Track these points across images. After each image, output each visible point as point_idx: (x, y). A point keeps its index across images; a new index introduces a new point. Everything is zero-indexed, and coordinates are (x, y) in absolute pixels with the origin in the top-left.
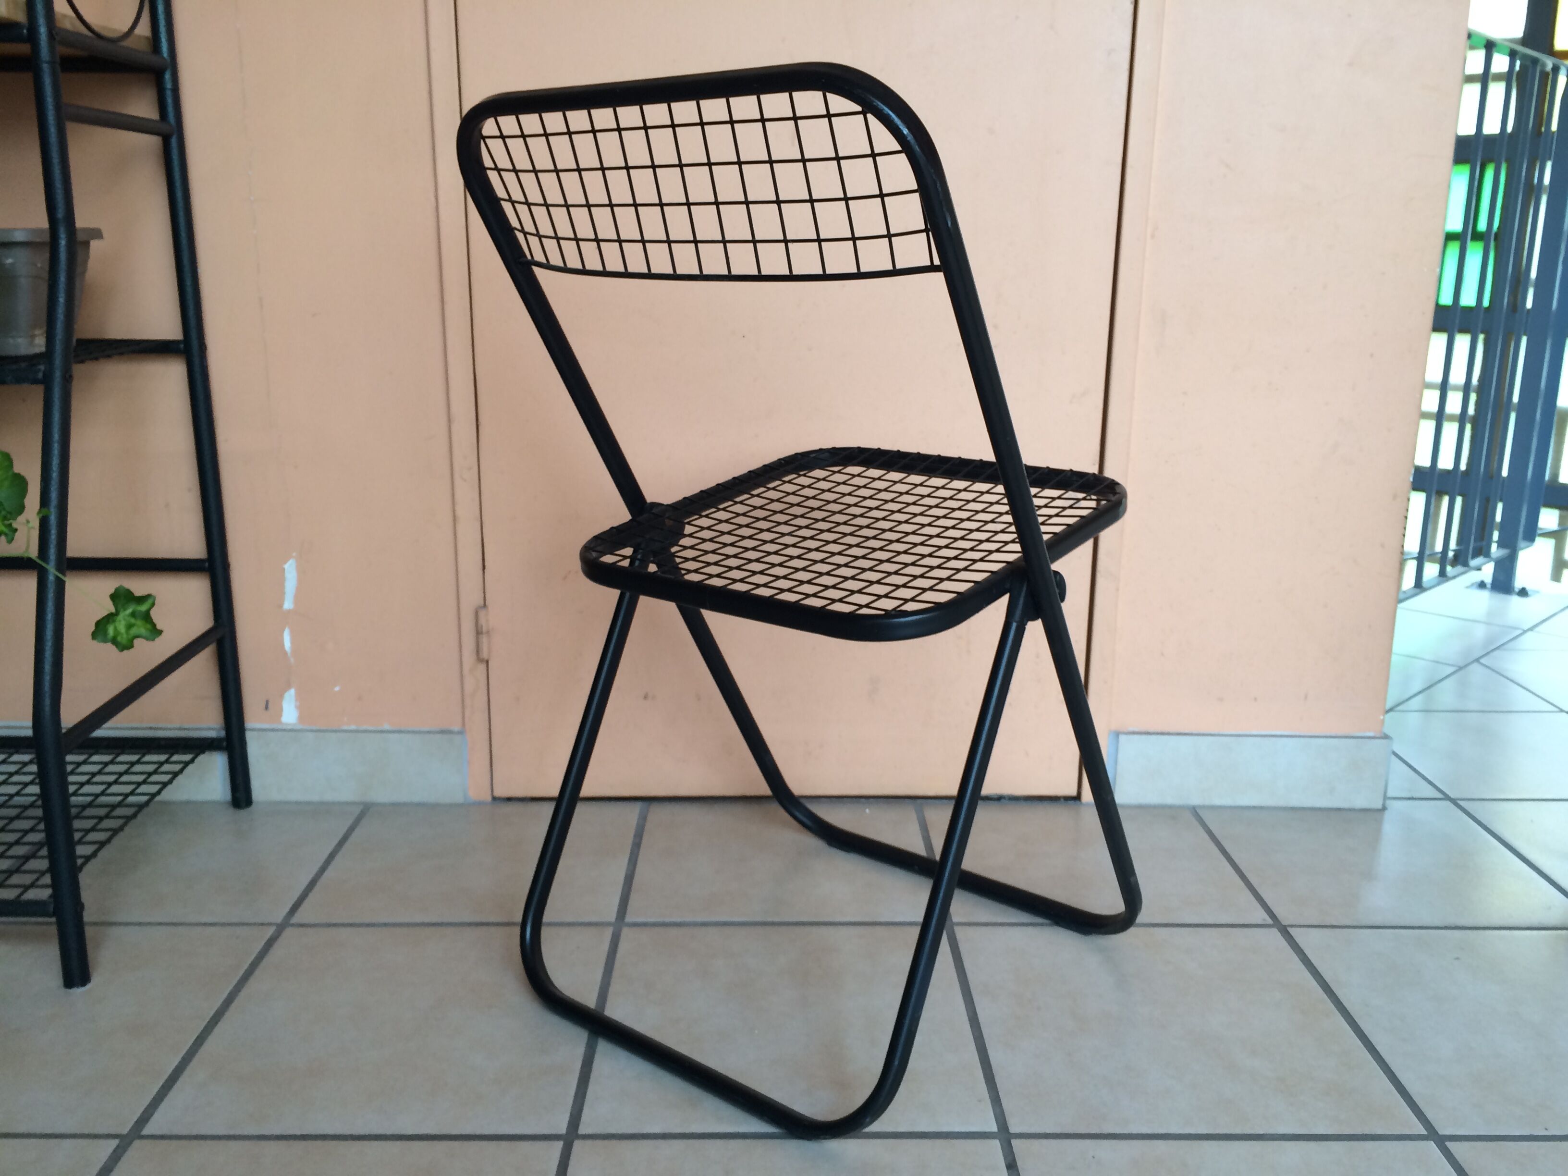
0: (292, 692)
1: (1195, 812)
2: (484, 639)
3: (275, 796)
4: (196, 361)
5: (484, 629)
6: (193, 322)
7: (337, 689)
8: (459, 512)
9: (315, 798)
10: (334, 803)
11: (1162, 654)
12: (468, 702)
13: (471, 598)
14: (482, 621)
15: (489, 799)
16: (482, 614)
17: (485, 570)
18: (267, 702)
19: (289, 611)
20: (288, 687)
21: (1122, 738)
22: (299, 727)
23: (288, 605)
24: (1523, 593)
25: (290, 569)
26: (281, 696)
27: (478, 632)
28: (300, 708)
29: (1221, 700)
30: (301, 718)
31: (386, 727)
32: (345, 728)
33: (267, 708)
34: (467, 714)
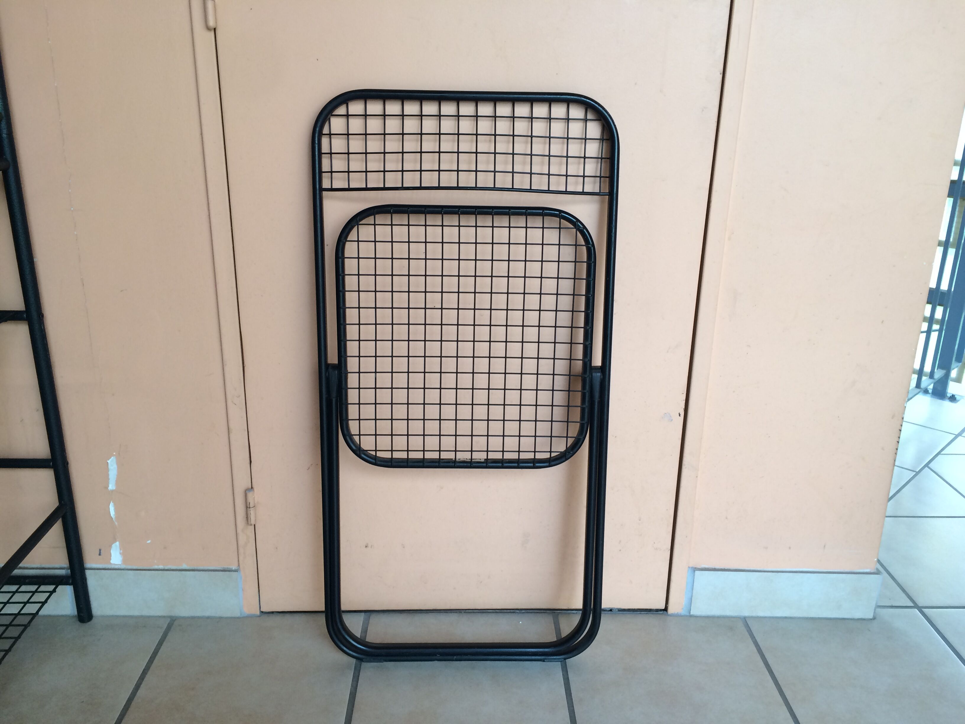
0: (117, 543)
1: (745, 620)
2: (252, 512)
3: (108, 612)
4: (37, 327)
5: (251, 505)
6: (32, 300)
7: (149, 542)
8: (231, 426)
9: (136, 613)
10: (149, 617)
11: (727, 518)
12: (241, 550)
13: (242, 483)
14: (250, 500)
15: (258, 613)
16: (250, 495)
17: (252, 463)
18: (100, 550)
19: (112, 491)
20: (115, 541)
21: (697, 573)
22: (123, 567)
23: (112, 487)
24: (953, 399)
25: (112, 463)
26: (110, 546)
27: (247, 507)
28: (123, 554)
29: (766, 548)
30: (124, 561)
31: (184, 566)
32: (156, 567)
33: (100, 555)
34: (241, 558)
